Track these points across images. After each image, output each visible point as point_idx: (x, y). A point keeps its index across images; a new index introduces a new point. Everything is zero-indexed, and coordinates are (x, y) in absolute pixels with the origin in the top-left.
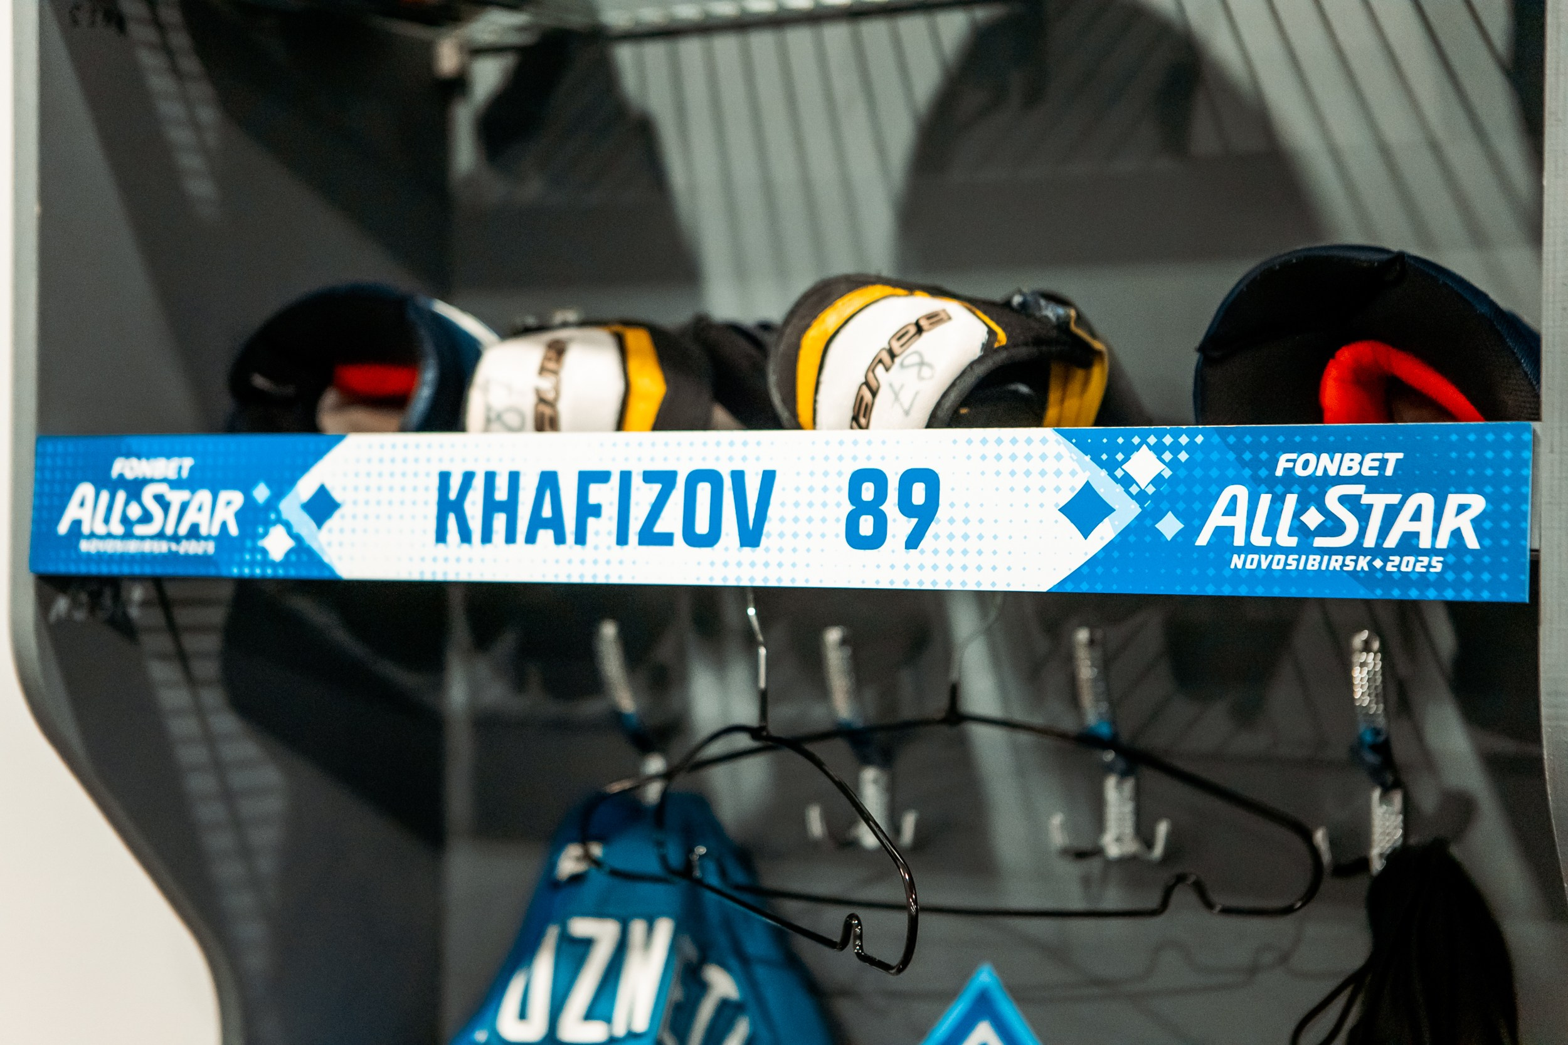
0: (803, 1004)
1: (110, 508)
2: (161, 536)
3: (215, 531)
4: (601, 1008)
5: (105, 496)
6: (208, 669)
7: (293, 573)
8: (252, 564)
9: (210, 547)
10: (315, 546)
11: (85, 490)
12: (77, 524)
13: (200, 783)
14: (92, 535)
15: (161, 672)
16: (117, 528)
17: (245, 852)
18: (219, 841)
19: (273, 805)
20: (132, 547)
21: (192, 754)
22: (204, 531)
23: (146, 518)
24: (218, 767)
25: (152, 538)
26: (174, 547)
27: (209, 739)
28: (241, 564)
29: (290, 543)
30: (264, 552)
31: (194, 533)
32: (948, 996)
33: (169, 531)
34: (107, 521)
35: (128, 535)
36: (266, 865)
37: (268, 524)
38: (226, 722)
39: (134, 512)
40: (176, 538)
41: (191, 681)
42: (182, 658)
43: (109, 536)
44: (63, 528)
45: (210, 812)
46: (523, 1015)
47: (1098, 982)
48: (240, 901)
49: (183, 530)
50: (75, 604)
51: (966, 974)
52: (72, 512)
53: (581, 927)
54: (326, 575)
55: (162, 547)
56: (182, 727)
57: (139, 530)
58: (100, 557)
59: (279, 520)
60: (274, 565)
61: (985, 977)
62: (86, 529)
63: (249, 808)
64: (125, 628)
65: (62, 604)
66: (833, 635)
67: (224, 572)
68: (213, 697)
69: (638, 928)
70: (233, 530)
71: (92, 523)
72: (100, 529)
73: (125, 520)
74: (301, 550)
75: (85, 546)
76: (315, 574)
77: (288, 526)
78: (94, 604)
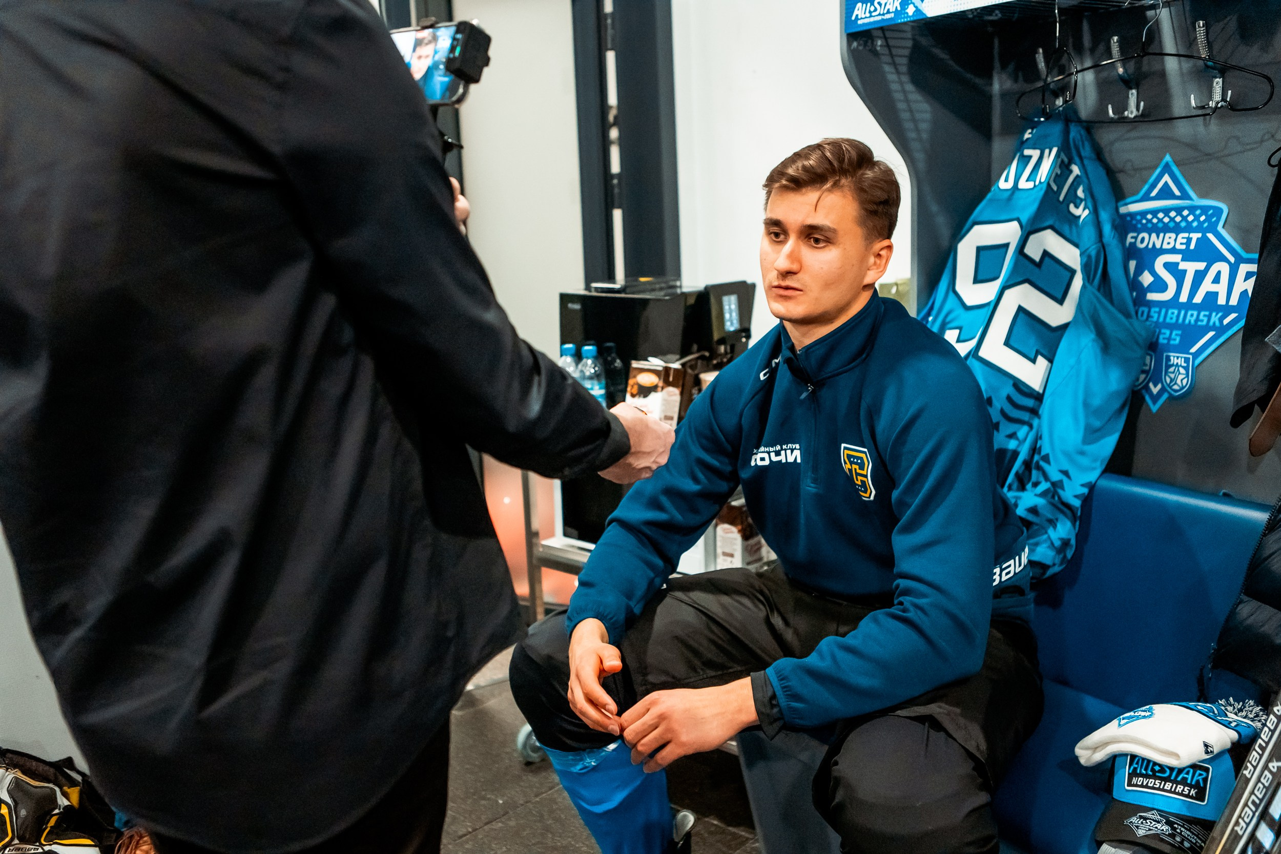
0: (1102, 172)
1: (866, 9)
2: (879, 15)
3: (894, 10)
4: (1031, 178)
5: (864, 5)
6: (904, 69)
7: (915, 18)
8: (904, 18)
9: (892, 15)
10: (921, 9)
11: (859, 5)
12: (857, 15)
13: (901, 106)
14: (861, 18)
15: (887, 68)
16: (868, 15)
17: (917, 130)
18: (909, 125)
19: (928, 116)
20: (872, 19)
21: (898, 96)
22: (891, 11)
23: (876, 10)
24: (907, 101)
25: (877, 16)
26: (883, 17)
27: (904, 92)
28: (901, 19)
29: (914, 9)
30: (907, 13)
31: (888, 12)
32: (1156, 167)
33: (882, 13)
34: (865, 13)
35: (871, 16)
36: (925, 136)
37: (908, 4)
38: (910, 87)
39: (872, 9)
40: (883, 14)
41: (898, 73)
42: (895, 65)
43: (866, 17)
44: (853, 18)
45: (905, 115)
46: (1006, 180)
47: (1207, 155)
48: (915, 146)
49: (885, 12)
50: (859, 45)
51: (1162, 159)
52: (856, 12)
53: (1027, 152)
54: (924, 17)
55: (880, 18)
56: (895, 87)
57: (874, 14)
58: (864, 24)
59: (912, 3)
60: (910, 17)
61: (1168, 158)
62: (859, 17)
63: (918, 116)
64: (875, 53)
65: (855, 44)
66: (1116, 38)
67: (897, 22)
68: (905, 78)
69: (1047, 151)
70: (899, 8)
71: (861, 15)
72: (863, 16)
73: (870, 12)
74: (918, 10)
75: (860, 22)
76: (921, 17)
77: (914, 4)
78: (865, 45)
